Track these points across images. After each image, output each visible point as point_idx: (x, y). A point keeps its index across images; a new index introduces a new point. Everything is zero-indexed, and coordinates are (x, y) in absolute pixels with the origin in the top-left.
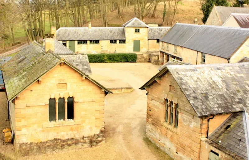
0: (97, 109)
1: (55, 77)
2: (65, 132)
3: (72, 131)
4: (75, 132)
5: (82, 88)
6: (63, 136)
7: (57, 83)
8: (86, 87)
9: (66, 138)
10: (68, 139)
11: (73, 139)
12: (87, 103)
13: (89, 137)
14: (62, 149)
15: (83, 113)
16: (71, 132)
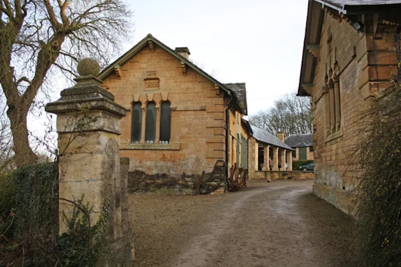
0: (210, 125)
1: (142, 68)
2: (154, 162)
3: (165, 161)
4: (170, 164)
5: (184, 86)
6: (149, 168)
7: (145, 78)
8: (190, 85)
9: (155, 172)
10: (157, 176)
11: (164, 175)
12: (192, 112)
13: (193, 176)
14: (146, 191)
15: (185, 130)
16: (162, 163)
